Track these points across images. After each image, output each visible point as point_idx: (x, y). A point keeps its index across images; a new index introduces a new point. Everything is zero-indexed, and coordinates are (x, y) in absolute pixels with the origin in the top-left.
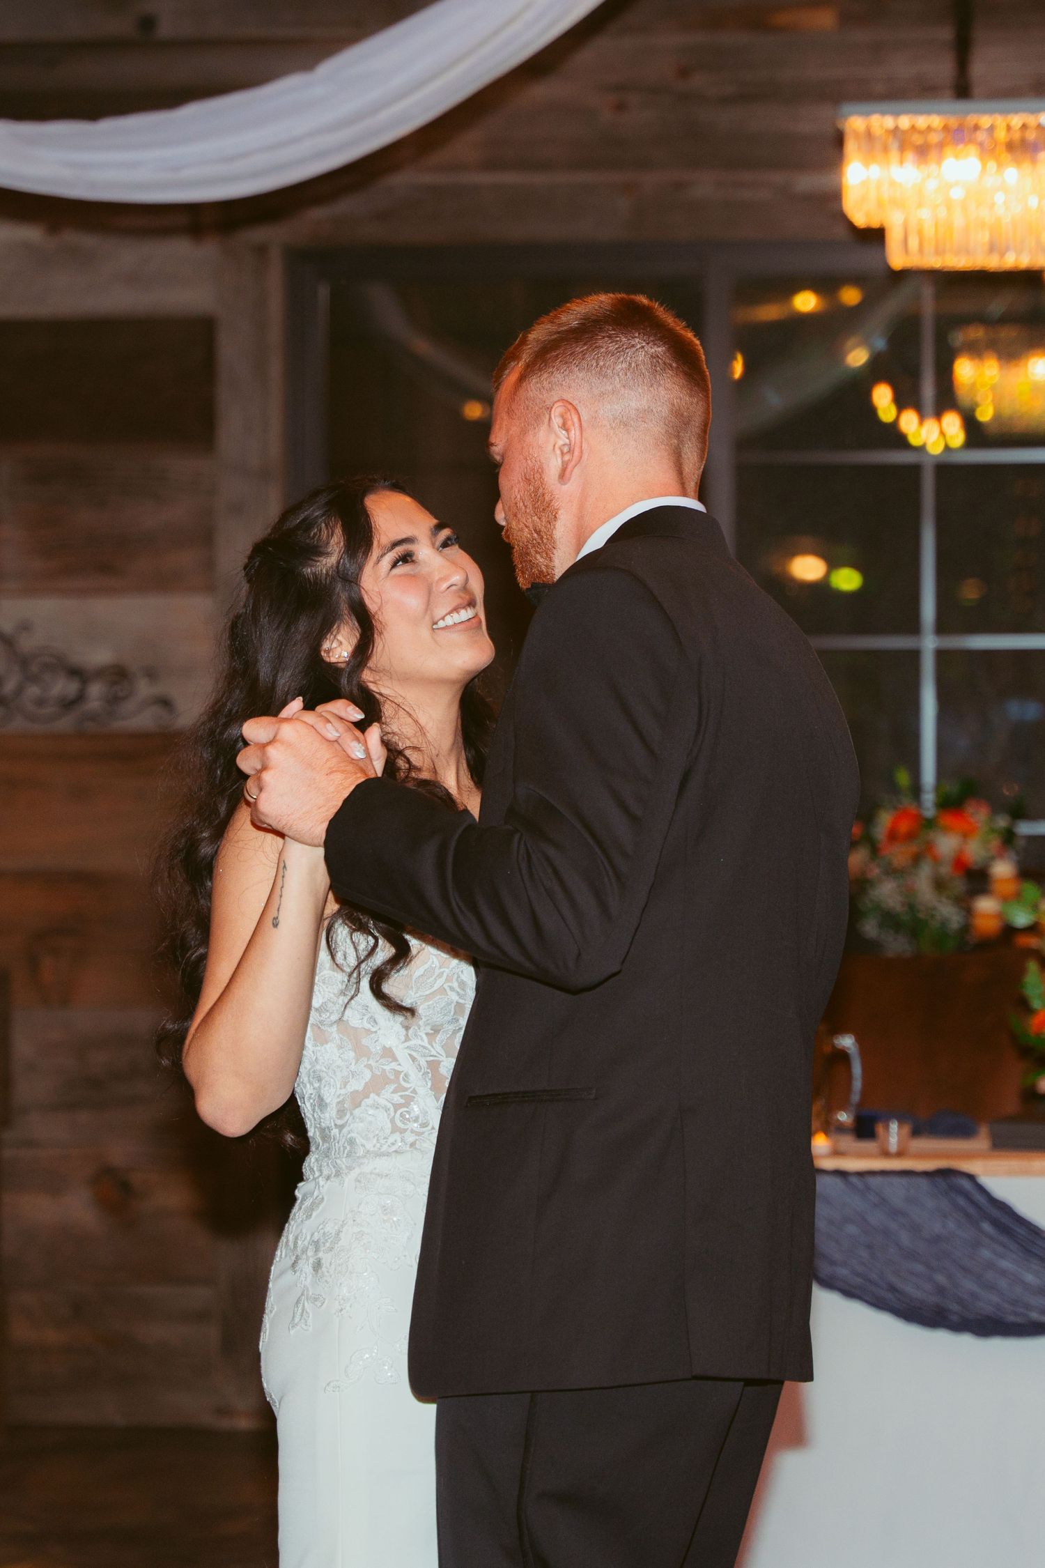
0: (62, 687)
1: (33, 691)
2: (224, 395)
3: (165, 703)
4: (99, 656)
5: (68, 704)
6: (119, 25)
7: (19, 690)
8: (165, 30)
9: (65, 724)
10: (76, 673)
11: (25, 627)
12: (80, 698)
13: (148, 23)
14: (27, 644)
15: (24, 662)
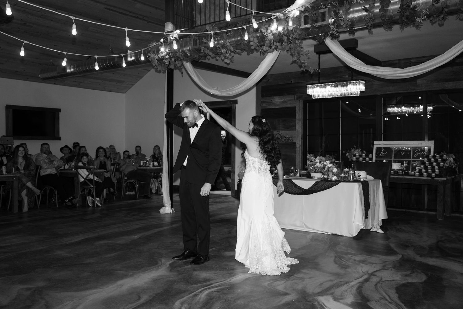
0: (284, 139)
1: (282, 139)
2: (297, 113)
3: (292, 140)
4: (288, 136)
5: (285, 140)
6: (289, 82)
7: (281, 139)
8: (292, 82)
9: (285, 142)
10: (285, 137)
11: (282, 134)
12: (286, 140)
13: (291, 82)
14: (282, 135)
15: (282, 137)
